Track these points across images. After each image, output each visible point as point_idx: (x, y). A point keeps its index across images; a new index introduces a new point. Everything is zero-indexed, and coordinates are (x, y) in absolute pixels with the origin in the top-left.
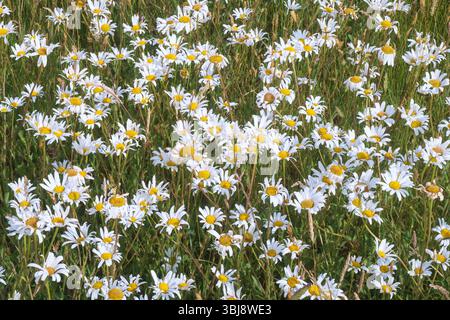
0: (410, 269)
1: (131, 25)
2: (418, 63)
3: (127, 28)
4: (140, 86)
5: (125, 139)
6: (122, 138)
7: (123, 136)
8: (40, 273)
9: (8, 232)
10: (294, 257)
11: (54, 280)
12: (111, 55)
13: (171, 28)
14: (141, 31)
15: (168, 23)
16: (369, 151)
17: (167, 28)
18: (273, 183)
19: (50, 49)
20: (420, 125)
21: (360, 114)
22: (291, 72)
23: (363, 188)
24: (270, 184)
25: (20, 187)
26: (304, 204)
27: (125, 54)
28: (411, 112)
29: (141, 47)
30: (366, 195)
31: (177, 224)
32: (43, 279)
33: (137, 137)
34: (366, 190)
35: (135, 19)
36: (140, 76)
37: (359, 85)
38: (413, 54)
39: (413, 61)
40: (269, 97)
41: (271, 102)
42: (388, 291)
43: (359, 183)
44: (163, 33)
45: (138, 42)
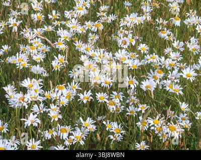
0: (197, 116)
1: (52, 15)
2: (192, 24)
3: (50, 16)
4: (61, 41)
5: (59, 63)
6: (57, 63)
7: (57, 61)
8: (27, 123)
9: (10, 105)
10: (143, 112)
11: (34, 125)
12: (44, 29)
13: (72, 15)
14: (57, 17)
15: (70, 13)
16: (174, 62)
17: (70, 16)
18: (131, 79)
19: (18, 24)
20: (196, 50)
21: (165, 50)
22: (132, 31)
23: (174, 78)
24: (130, 79)
25: (9, 89)
26: (147, 87)
27: (50, 28)
28: (191, 44)
29: (58, 25)
30: (176, 81)
31: (88, 98)
32: (29, 125)
33: (64, 62)
34: (175, 79)
35: (54, 12)
36: (60, 37)
37: (166, 35)
38: (189, 20)
39: (189, 23)
40: (124, 42)
41: (125, 44)
42: (187, 127)
43: (171, 76)
44: (68, 18)
45: (56, 23)
